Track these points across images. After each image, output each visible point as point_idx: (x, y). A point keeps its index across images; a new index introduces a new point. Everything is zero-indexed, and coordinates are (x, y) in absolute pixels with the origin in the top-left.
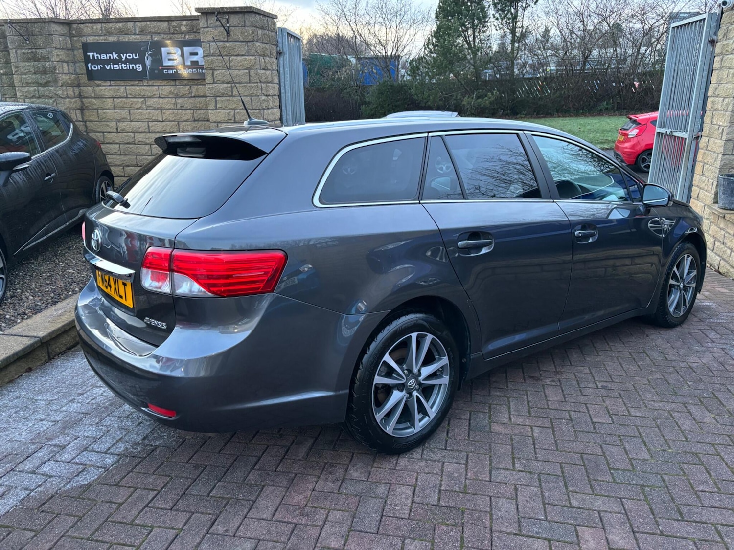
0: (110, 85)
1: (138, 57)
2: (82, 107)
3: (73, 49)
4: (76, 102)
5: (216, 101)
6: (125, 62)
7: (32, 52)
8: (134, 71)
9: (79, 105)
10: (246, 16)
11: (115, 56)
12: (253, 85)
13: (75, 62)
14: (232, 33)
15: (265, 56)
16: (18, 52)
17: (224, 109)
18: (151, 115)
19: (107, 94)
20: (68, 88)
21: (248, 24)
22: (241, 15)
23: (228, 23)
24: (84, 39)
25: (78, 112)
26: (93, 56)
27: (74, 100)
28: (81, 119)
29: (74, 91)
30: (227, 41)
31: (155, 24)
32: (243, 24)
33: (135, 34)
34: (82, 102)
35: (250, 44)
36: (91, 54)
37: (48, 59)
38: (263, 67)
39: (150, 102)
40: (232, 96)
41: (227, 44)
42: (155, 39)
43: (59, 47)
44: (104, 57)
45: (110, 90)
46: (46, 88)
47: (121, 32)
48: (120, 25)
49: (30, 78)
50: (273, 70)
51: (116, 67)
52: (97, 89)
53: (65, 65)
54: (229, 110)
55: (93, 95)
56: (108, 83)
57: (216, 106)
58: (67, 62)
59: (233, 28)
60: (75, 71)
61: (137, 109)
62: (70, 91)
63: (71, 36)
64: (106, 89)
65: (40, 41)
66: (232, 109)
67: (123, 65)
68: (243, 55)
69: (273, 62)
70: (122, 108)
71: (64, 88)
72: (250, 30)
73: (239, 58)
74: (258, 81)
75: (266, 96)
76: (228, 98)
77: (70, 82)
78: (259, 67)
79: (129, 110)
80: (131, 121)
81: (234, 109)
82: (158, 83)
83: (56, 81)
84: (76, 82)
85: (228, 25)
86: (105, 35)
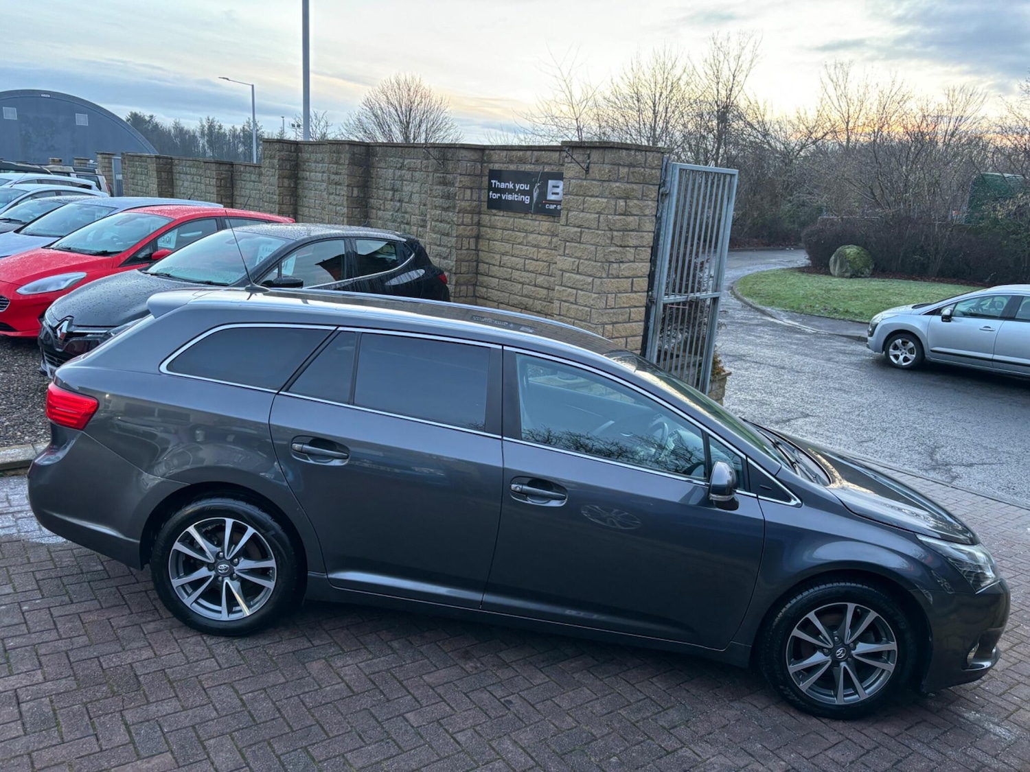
0: (503, 216)
1: (528, 188)
2: (478, 235)
3: (481, 176)
4: (472, 230)
5: (565, 246)
6: (517, 193)
7: (443, 177)
8: (523, 202)
9: (475, 233)
10: (606, 152)
11: (511, 186)
12: (600, 232)
13: (480, 189)
14: (591, 171)
15: (629, 199)
16: (435, 175)
17: (571, 257)
18: (528, 252)
19: (499, 225)
20: (466, 215)
21: (606, 161)
22: (601, 151)
23: (589, 159)
24: (491, 166)
25: (472, 241)
26: (495, 183)
27: (470, 227)
28: (474, 248)
29: (472, 218)
30: (585, 179)
31: (549, 153)
32: (602, 160)
33: (531, 163)
34: (479, 230)
35: (606, 184)
36: (493, 181)
37: (453, 184)
38: (619, 211)
39: (531, 237)
40: (580, 243)
41: (585, 183)
42: (546, 170)
43: (464, 173)
44: (503, 185)
45: (502, 220)
46: (447, 213)
47: (522, 161)
48: (521, 153)
49: (438, 201)
50: (646, 216)
51: (510, 197)
52: (493, 218)
53: (468, 192)
54: (575, 258)
55: (489, 224)
56: (501, 214)
57: (564, 252)
58: (471, 188)
59: (593, 165)
60: (479, 198)
61: (519, 244)
62: (467, 219)
63: (482, 162)
64: (500, 219)
65: (450, 166)
66: (576, 257)
67: (516, 196)
68: (597, 197)
69: (648, 206)
70: (508, 241)
71: (461, 215)
72: (607, 167)
73: (593, 200)
74: (607, 228)
75: (621, 246)
76: (576, 244)
77: (469, 208)
78: (612, 211)
79: (513, 244)
80: (512, 256)
81: (579, 258)
82: (540, 217)
83: (454, 207)
84: (477, 210)
85: (588, 161)
86: (508, 163)
